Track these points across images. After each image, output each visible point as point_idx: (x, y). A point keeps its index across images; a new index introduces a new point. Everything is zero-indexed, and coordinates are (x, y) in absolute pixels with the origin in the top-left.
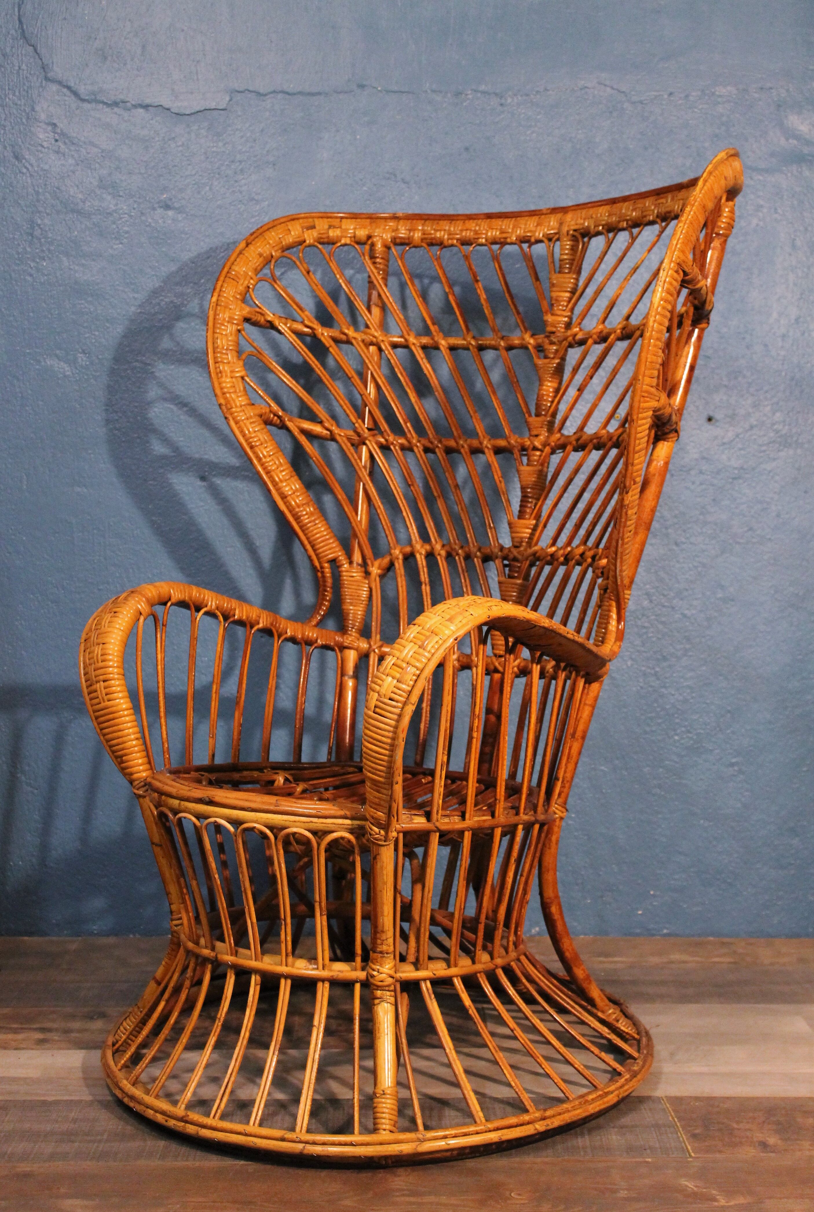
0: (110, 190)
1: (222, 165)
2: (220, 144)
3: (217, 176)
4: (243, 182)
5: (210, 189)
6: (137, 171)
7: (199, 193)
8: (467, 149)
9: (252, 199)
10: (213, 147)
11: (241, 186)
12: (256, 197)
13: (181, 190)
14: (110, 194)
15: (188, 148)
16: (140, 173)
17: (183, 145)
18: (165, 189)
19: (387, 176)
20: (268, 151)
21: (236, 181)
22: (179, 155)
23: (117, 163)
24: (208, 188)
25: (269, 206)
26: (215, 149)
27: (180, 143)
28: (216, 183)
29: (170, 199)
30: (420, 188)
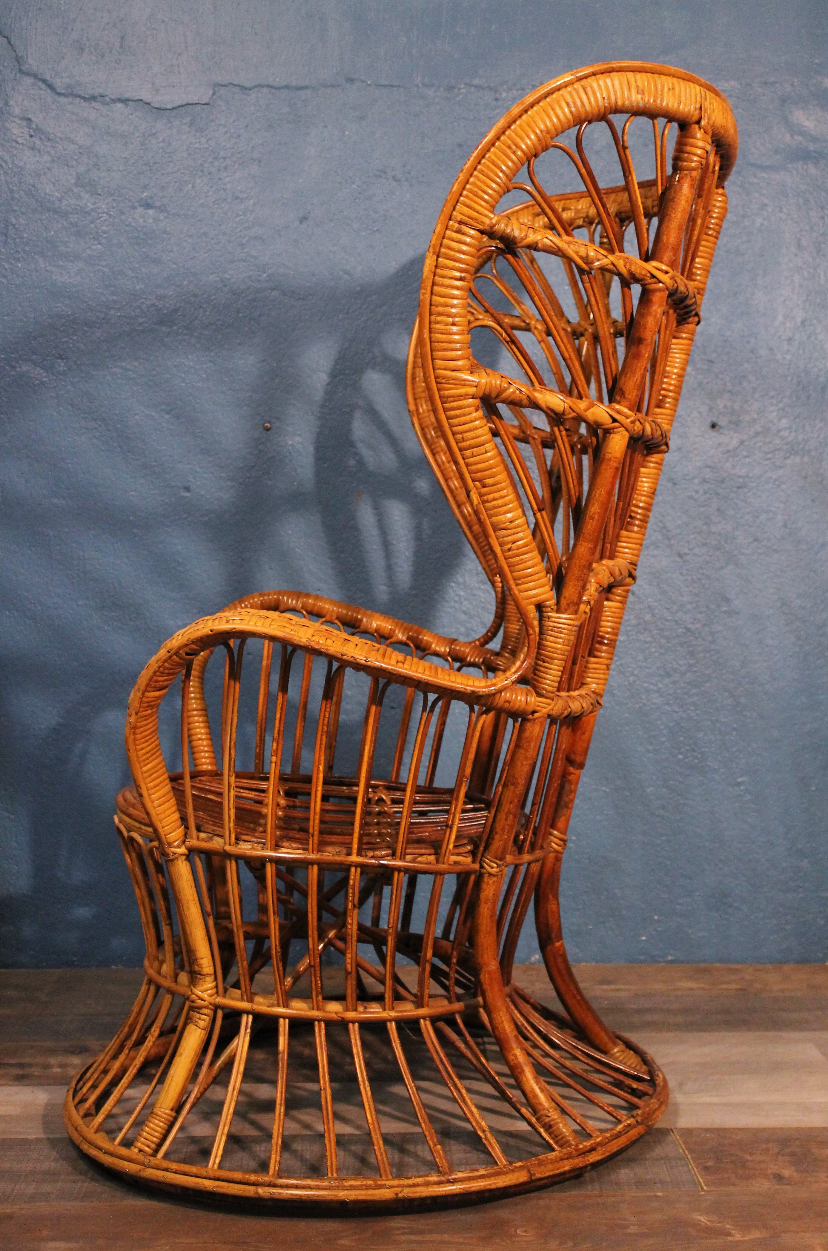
0: (88, 188)
1: (205, 162)
2: (204, 140)
3: (200, 173)
4: (227, 179)
5: (193, 187)
6: (115, 168)
7: (181, 190)
8: (460, 145)
9: (237, 198)
10: (196, 143)
11: (225, 184)
12: (241, 196)
13: (163, 188)
14: (87, 192)
15: (170, 144)
16: (120, 171)
17: (164, 141)
18: (145, 187)
19: (378, 173)
20: (253, 147)
21: (220, 179)
22: (160, 151)
23: (95, 160)
24: (190, 186)
25: (254, 205)
26: (197, 145)
27: (161, 140)
28: (198, 181)
29: (151, 198)
30: (411, 186)
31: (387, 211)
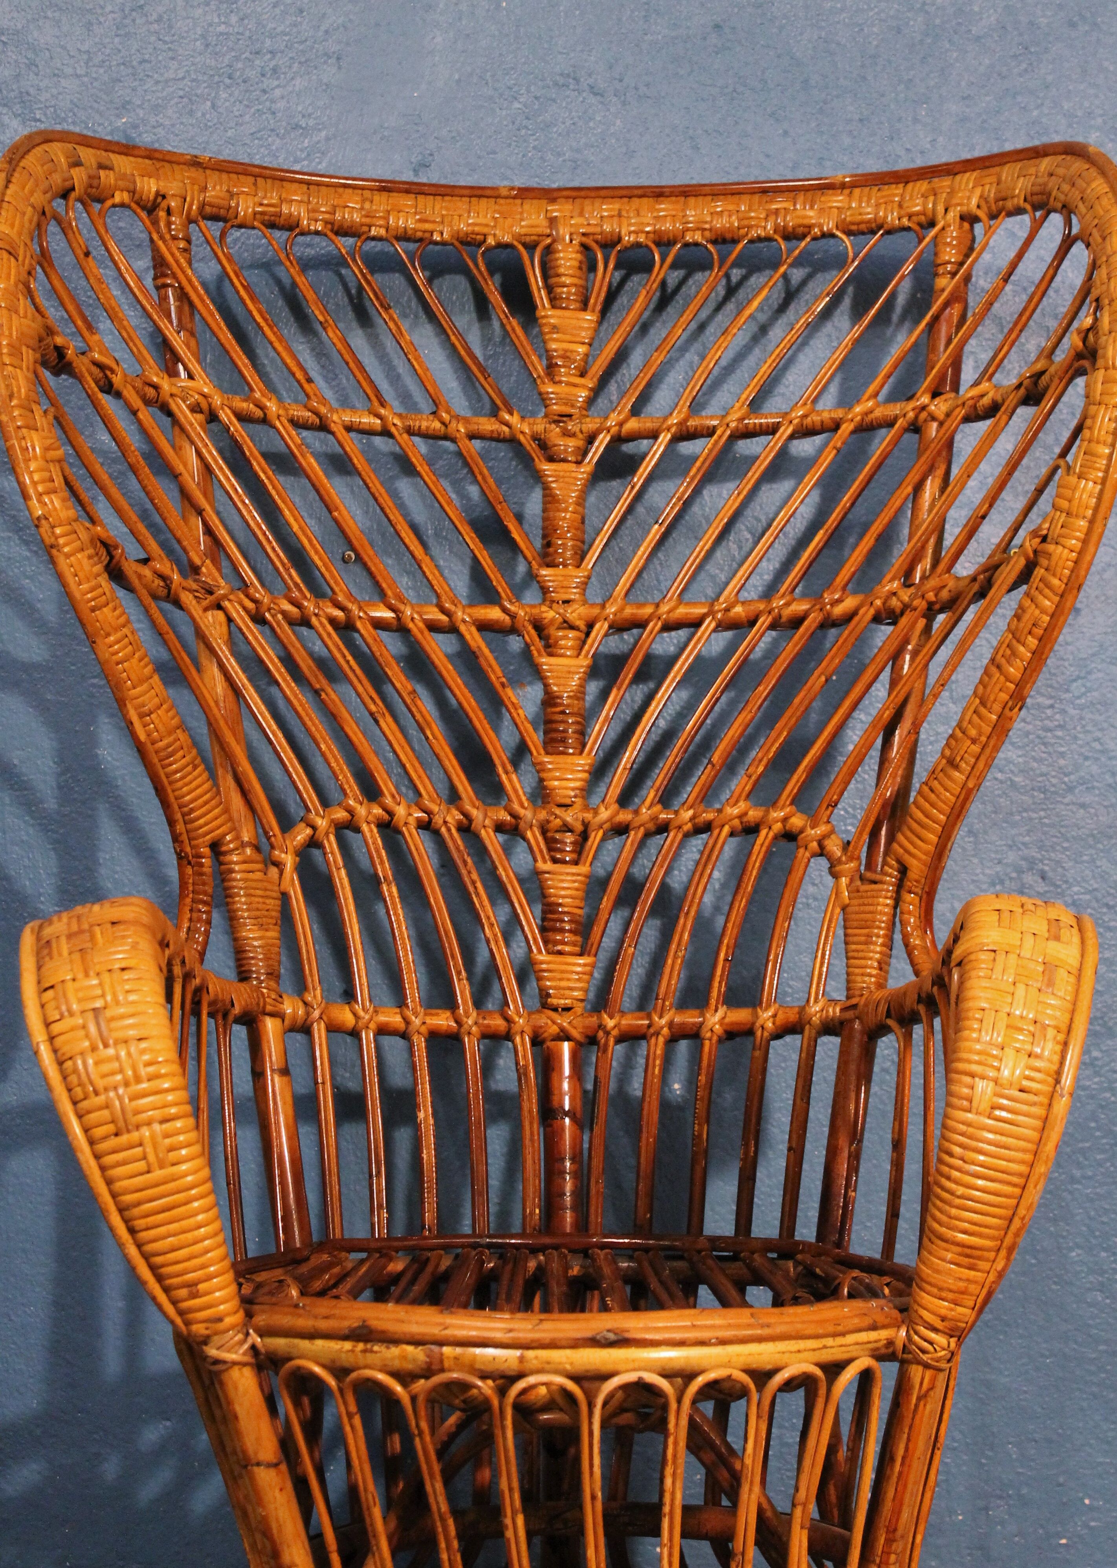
0: (18, 109)
1: (237, 59)
2: (234, 19)
3: (227, 81)
4: (278, 92)
5: (213, 106)
6: (69, 71)
7: (191, 113)
8: (717, 27)
9: (297, 127)
10: (220, 23)
11: (273, 101)
12: (303, 123)
13: (156, 109)
14: (16, 116)
15: (170, 27)
16: (78, 76)
17: (159, 20)
18: (125, 106)
19: (561, 81)
20: (327, 32)
21: (264, 91)
22: (153, 39)
23: (30, 55)
24: (209, 103)
25: (328, 139)
26: (222, 28)
27: (155, 16)
28: (224, 95)
29: (135, 127)
30: (624, 103)
31: (578, 151)
